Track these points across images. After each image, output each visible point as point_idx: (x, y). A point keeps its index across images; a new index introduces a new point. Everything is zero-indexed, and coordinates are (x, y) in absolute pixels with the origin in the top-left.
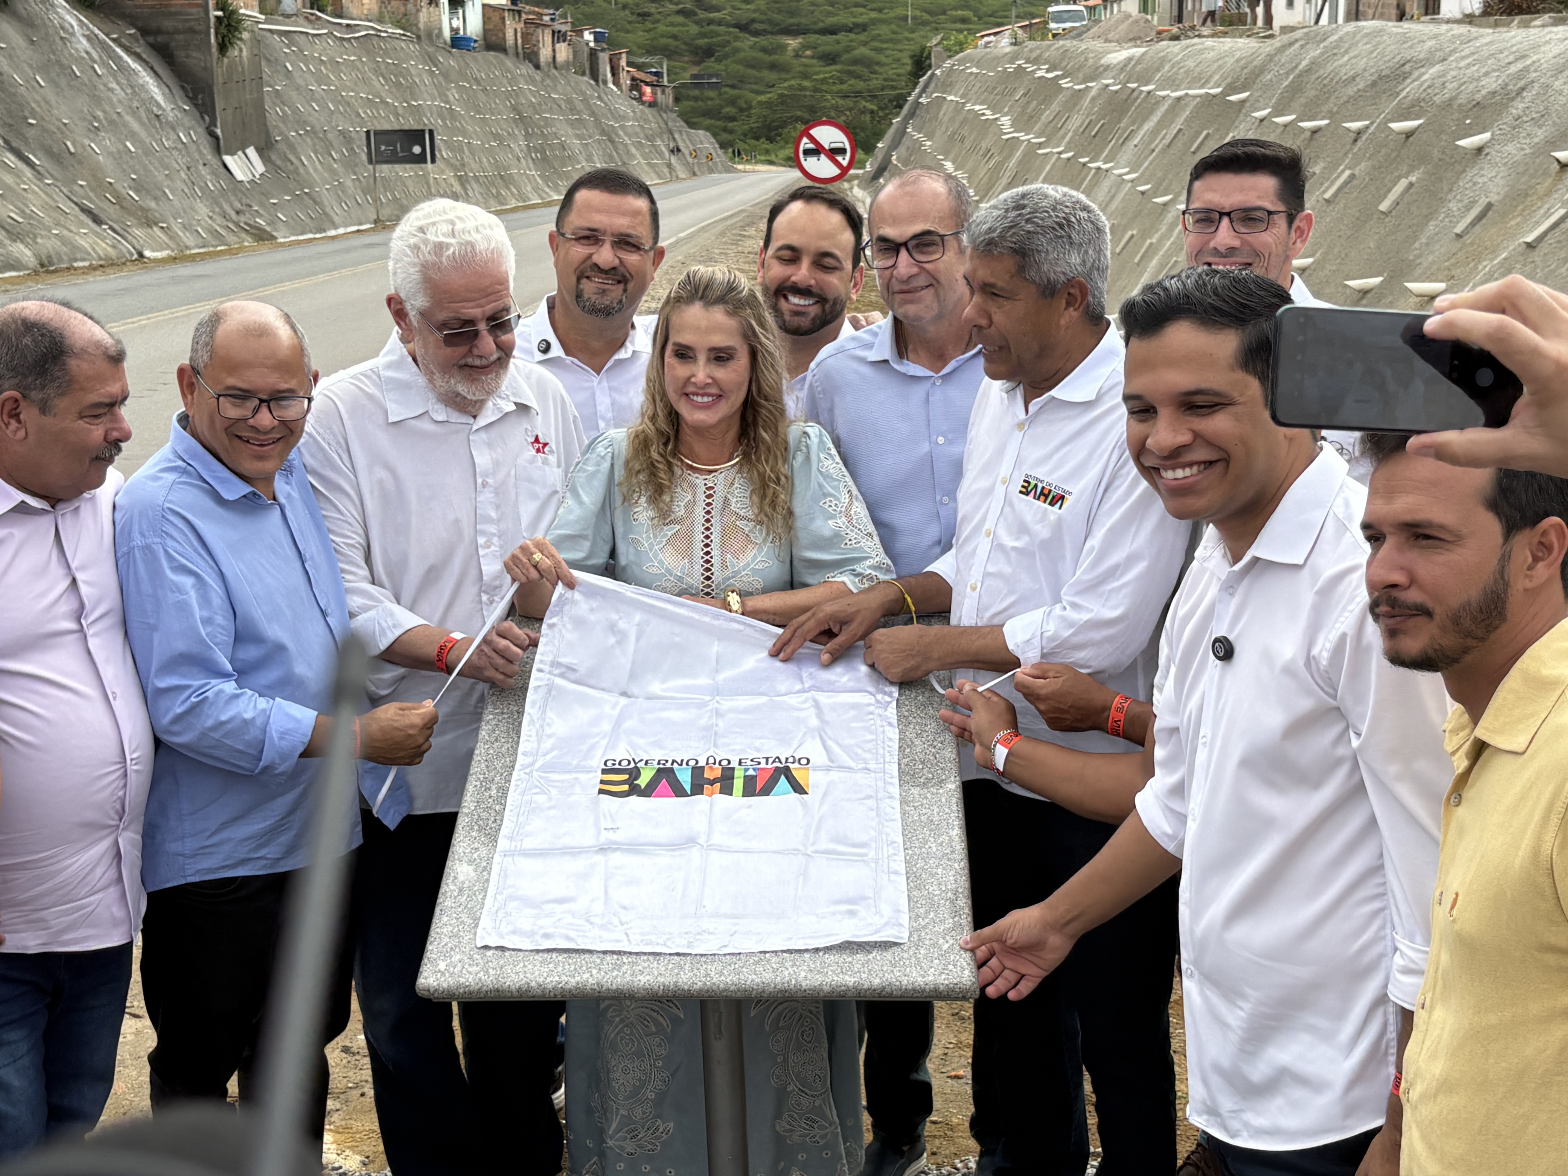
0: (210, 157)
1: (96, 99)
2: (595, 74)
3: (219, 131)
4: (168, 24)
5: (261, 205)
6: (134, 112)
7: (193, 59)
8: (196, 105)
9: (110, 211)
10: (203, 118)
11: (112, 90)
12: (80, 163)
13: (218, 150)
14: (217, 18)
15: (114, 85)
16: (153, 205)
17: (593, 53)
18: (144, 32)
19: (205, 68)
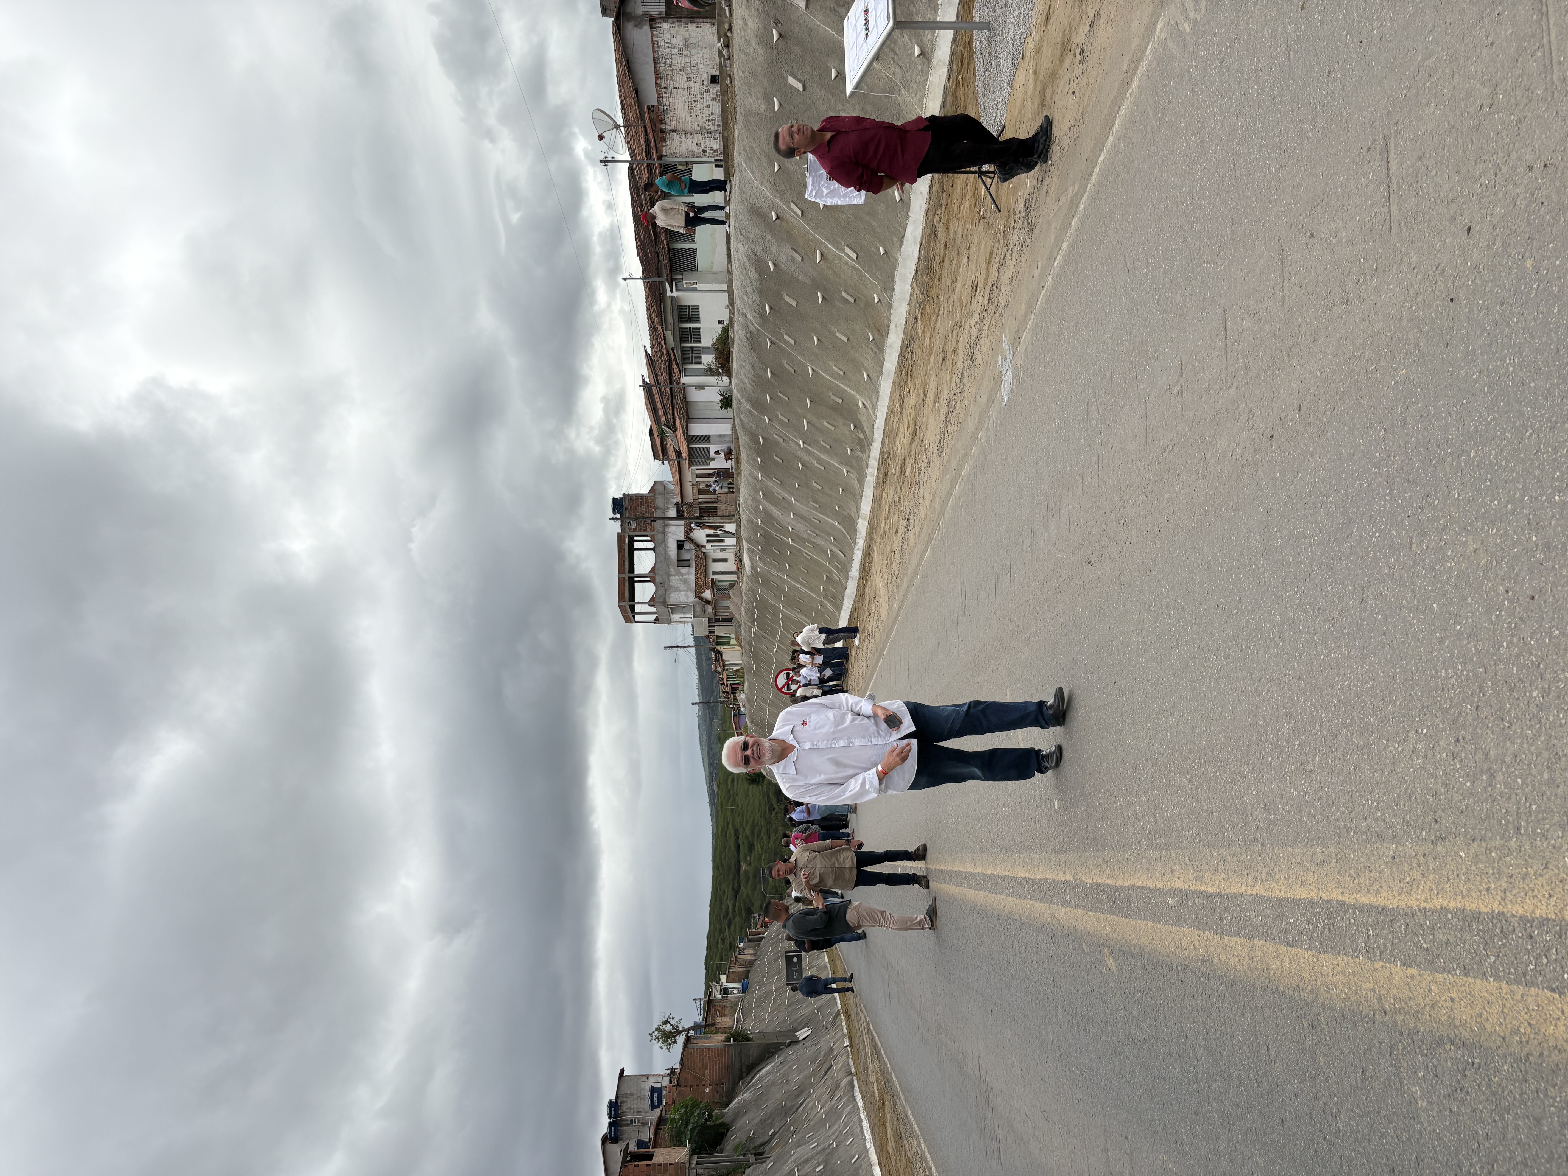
0: (801, 1044)
1: (773, 1083)
2: (761, 940)
3: (788, 1041)
4: (737, 1065)
5: (823, 1021)
6: (778, 1071)
7: (754, 1053)
8: (776, 1052)
9: (826, 1067)
10: (782, 1049)
11: (768, 1081)
12: (803, 1083)
13: (797, 1042)
14: (734, 1041)
15: (766, 1081)
16: (823, 1053)
17: (749, 941)
18: (741, 1078)
19: (758, 1047)
